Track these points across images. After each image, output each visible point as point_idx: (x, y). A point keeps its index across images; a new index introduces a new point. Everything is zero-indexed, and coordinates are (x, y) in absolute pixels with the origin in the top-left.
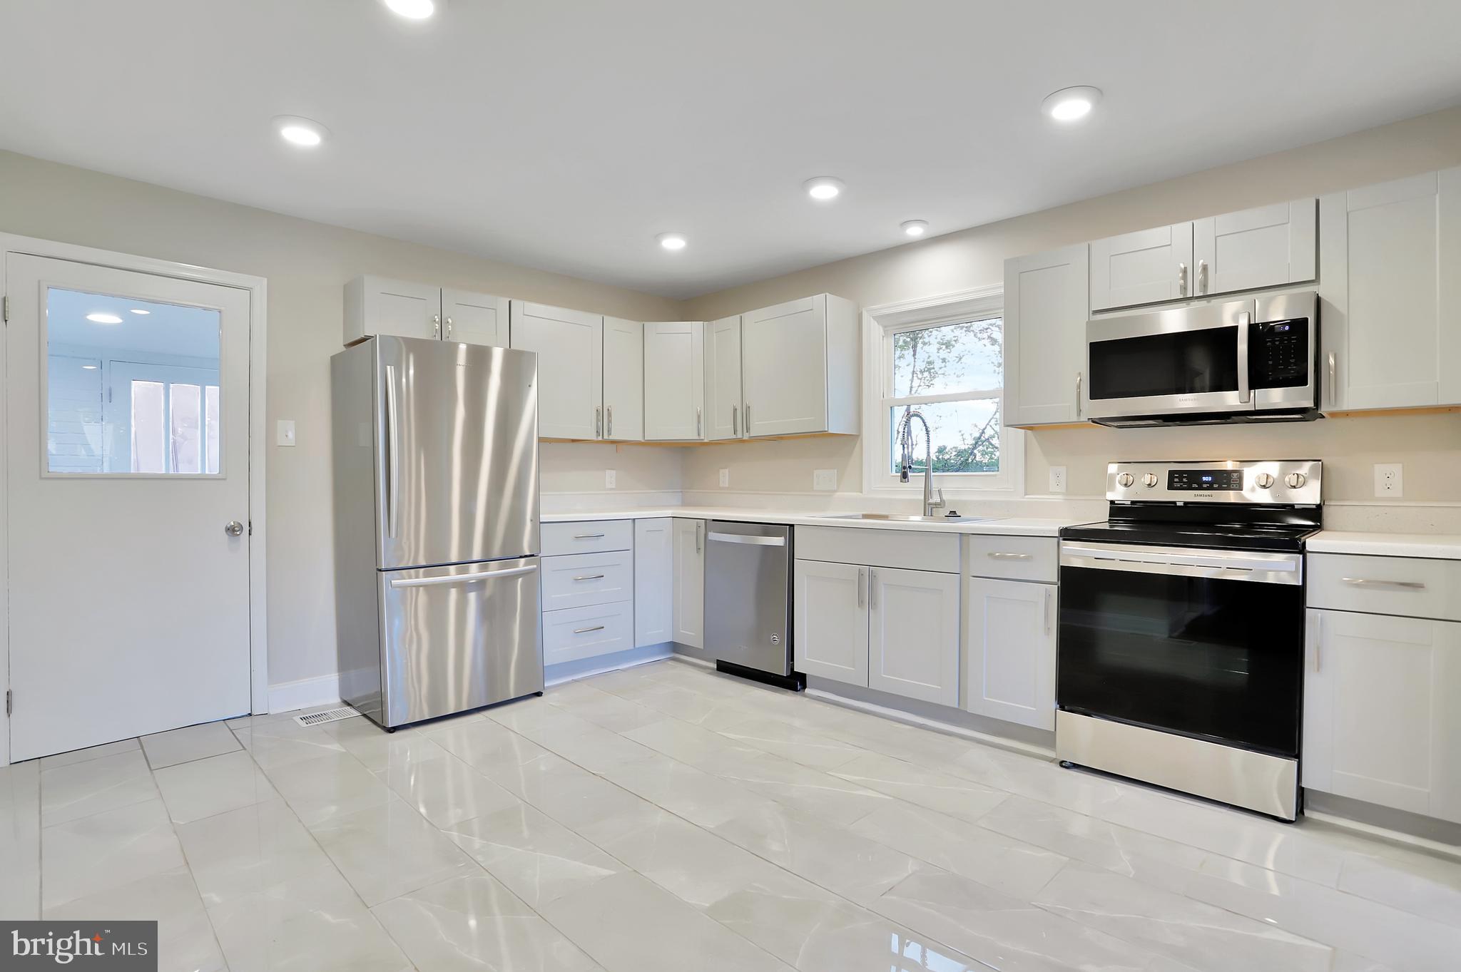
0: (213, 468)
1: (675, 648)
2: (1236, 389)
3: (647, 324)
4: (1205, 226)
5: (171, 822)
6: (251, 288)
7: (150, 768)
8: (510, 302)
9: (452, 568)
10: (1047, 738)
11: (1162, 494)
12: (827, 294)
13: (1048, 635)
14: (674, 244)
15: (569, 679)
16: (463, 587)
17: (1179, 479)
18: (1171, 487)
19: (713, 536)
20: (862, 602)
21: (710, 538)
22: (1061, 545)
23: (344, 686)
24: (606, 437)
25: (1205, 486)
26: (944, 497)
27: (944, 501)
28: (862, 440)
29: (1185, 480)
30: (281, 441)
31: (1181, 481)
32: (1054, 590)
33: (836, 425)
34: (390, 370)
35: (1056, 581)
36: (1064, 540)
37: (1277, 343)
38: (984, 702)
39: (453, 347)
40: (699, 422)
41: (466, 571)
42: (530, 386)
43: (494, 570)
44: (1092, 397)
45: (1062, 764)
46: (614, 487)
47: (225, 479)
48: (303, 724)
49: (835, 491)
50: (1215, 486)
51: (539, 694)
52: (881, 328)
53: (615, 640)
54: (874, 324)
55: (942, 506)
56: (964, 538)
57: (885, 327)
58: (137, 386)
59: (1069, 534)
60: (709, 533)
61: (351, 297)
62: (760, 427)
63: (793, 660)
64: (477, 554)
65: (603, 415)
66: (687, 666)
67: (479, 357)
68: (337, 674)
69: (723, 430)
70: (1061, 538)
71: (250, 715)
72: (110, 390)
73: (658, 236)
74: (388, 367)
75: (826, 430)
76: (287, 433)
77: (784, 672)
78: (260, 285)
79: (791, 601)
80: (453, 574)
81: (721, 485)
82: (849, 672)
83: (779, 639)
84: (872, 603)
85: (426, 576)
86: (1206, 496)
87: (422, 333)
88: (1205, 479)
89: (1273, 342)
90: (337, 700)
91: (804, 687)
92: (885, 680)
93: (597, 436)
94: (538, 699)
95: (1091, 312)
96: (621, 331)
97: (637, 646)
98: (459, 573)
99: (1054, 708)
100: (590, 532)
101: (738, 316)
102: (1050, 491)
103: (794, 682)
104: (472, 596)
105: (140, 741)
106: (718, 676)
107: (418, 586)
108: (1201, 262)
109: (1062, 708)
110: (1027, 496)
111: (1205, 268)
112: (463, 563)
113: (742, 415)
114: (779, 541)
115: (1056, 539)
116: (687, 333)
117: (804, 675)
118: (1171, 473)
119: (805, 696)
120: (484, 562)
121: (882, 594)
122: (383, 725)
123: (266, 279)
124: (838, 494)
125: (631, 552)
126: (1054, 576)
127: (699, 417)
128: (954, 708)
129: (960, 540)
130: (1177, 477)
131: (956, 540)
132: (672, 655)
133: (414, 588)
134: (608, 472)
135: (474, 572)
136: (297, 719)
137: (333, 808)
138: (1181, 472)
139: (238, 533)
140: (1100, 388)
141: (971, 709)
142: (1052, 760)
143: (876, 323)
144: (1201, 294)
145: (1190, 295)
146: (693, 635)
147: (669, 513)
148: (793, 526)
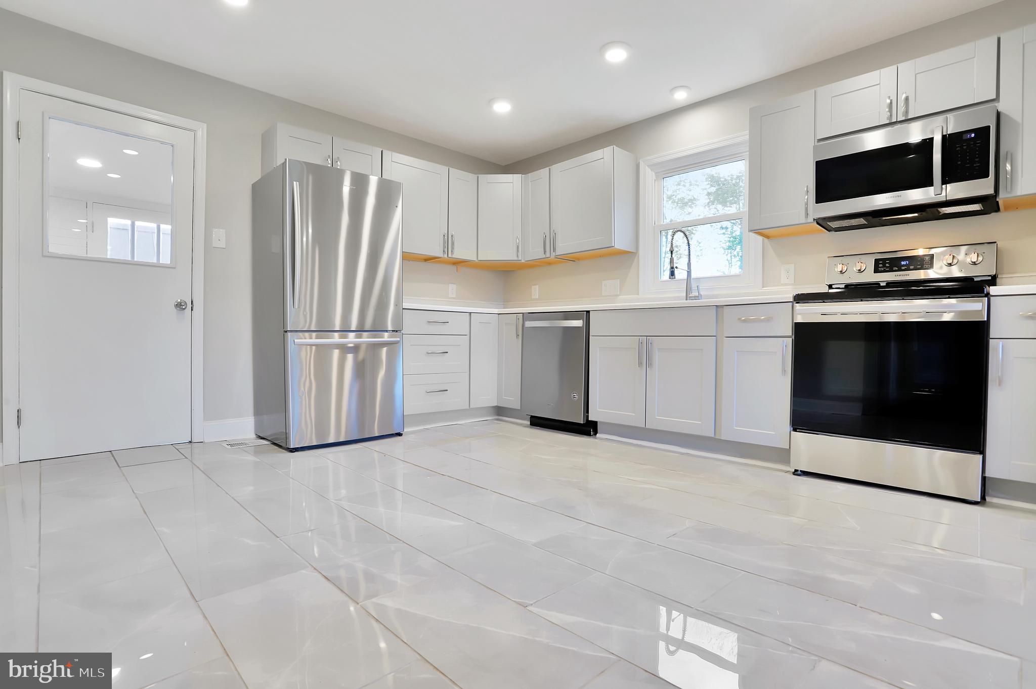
0: (166, 259)
1: (500, 411)
2: (932, 185)
3: (480, 176)
4: (906, 68)
5: (134, 492)
6: (196, 131)
7: (119, 466)
8: (382, 152)
9: (336, 334)
10: (783, 455)
11: (870, 277)
12: (615, 146)
13: (784, 375)
14: (502, 108)
15: (421, 428)
16: (344, 349)
17: (881, 265)
18: (876, 270)
19: (529, 324)
20: (641, 363)
21: (526, 326)
22: (795, 306)
23: (258, 425)
24: (450, 256)
25: (903, 268)
26: (702, 293)
27: (701, 295)
28: (639, 257)
29: (887, 265)
30: (216, 243)
31: (885, 266)
32: (789, 342)
33: (620, 242)
34: (296, 185)
35: (791, 335)
36: (797, 303)
37: (965, 147)
38: (734, 431)
39: (340, 173)
40: (518, 251)
41: (346, 337)
42: (397, 207)
43: (366, 339)
44: (817, 202)
45: (796, 473)
46: (455, 297)
47: (175, 268)
48: (229, 447)
49: (619, 295)
50: (912, 267)
51: (399, 434)
52: (654, 173)
53: (455, 400)
54: (648, 170)
55: (700, 298)
56: (720, 310)
57: (656, 173)
58: (112, 221)
59: (801, 298)
60: (526, 322)
61: (267, 142)
62: (564, 247)
63: (588, 412)
64: (354, 324)
65: (448, 242)
66: (508, 423)
67: (360, 182)
68: (253, 417)
69: (535, 252)
70: (795, 302)
71: (190, 442)
72: (93, 223)
73: (491, 101)
74: (295, 182)
75: (613, 245)
76: (219, 237)
77: (581, 421)
78: (202, 130)
79: (587, 367)
80: (336, 338)
81: (533, 297)
82: (629, 416)
83: (578, 397)
84: (649, 363)
85: (317, 338)
86: (904, 275)
87: (318, 161)
88: (903, 263)
89: (961, 147)
90: (254, 436)
91: (596, 432)
92: (660, 420)
93: (444, 254)
94: (399, 438)
95: (816, 141)
96: (462, 179)
97: (471, 407)
98: (341, 337)
99: (789, 431)
100: (438, 319)
101: (548, 168)
102: (782, 283)
103: (588, 428)
104: (350, 357)
105: (112, 454)
106: (531, 428)
107: (311, 345)
108: (904, 96)
109: (795, 430)
110: (763, 289)
111: (907, 99)
112: (345, 331)
113: (550, 241)
114: (578, 323)
115: (791, 303)
116: (510, 183)
117: (596, 423)
118: (877, 261)
119: (596, 438)
120: (360, 331)
121: (657, 357)
122: (287, 446)
123: (206, 125)
124: (621, 297)
125: (468, 336)
126: (789, 331)
127: (518, 247)
128: (712, 437)
129: (717, 310)
130: (881, 264)
131: (714, 310)
132: (497, 417)
133: (309, 346)
134: (451, 286)
135: (351, 338)
136: (225, 444)
137: (251, 488)
138: (884, 260)
139: (184, 307)
140: (824, 193)
141: (724, 437)
142: (787, 472)
143: (650, 170)
144: (903, 118)
145: (894, 120)
146: (513, 401)
147: (496, 311)
148: (588, 312)
